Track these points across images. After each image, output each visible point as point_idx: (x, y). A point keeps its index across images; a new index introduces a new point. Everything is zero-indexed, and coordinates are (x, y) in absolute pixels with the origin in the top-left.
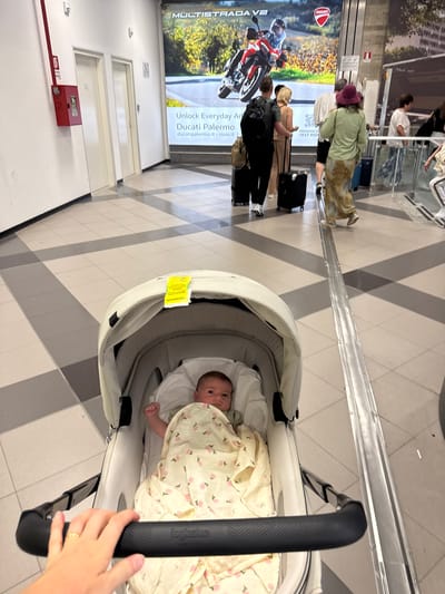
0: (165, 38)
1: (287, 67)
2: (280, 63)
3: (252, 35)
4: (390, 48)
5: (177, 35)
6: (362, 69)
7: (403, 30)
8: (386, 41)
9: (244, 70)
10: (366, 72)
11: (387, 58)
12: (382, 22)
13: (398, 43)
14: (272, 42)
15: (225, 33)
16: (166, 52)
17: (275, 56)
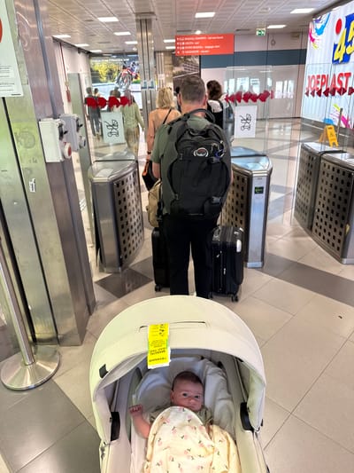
0: (92, 70)
1: (139, 79)
2: (136, 77)
3: (124, 68)
4: (174, 71)
5: (96, 68)
6: (166, 78)
7: (178, 65)
8: (172, 69)
9: (123, 80)
10: (168, 80)
11: (174, 75)
12: (171, 62)
13: (177, 70)
14: (132, 70)
15: (114, 67)
16: (92, 75)
17: (134, 75)
